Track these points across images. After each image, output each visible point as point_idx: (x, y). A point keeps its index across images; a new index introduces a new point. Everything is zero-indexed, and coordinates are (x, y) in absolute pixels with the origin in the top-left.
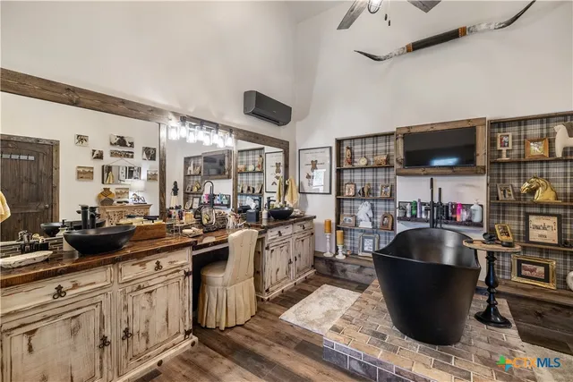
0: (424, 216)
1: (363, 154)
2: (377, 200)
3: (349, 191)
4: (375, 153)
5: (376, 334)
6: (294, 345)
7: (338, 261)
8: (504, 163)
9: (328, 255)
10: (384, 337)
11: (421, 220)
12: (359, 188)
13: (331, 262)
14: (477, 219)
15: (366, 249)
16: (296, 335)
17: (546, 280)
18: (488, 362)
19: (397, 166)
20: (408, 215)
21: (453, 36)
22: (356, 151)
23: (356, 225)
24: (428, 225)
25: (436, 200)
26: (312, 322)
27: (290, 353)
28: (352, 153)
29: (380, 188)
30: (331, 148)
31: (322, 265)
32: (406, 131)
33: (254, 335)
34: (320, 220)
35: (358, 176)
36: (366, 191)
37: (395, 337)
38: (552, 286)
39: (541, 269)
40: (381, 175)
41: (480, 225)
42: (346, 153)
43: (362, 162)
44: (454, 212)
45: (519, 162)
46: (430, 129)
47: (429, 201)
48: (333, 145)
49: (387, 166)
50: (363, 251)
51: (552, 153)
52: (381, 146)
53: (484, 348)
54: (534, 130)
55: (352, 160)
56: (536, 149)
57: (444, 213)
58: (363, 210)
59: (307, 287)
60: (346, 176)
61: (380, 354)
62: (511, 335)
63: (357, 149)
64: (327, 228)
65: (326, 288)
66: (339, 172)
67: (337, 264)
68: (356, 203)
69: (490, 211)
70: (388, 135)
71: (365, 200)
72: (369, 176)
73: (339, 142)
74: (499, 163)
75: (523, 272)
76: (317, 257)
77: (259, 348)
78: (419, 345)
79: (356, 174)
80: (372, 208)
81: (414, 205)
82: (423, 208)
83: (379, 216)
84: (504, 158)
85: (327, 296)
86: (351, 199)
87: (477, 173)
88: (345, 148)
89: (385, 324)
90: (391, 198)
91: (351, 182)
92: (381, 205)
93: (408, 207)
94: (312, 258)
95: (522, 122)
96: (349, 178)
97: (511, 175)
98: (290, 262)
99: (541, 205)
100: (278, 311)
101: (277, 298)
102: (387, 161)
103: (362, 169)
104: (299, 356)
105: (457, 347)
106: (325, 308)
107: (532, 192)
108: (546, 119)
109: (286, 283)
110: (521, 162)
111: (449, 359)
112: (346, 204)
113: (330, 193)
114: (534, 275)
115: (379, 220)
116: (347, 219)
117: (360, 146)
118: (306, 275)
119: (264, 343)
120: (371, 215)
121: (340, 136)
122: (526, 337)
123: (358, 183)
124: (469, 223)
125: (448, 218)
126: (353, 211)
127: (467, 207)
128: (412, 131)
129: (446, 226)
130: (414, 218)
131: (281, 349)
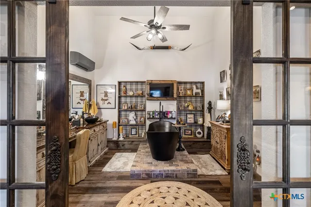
0: (157, 117)
1: (131, 90)
2: (137, 111)
3: (124, 107)
4: (137, 90)
5: (149, 163)
6: (116, 179)
7: (121, 141)
8: (181, 97)
9: (115, 139)
10: (152, 163)
11: (156, 119)
12: (129, 105)
13: (116, 143)
14: (174, 117)
15: (133, 133)
16: (114, 175)
17: (191, 135)
18: (182, 161)
19: (146, 96)
20: (151, 117)
21: (167, 48)
22: (127, 88)
23: (128, 123)
24: (159, 120)
25: (161, 110)
26: (119, 168)
27: (116, 181)
28: (126, 89)
29: (139, 105)
30: (116, 85)
31: (112, 145)
32: (150, 82)
33: (93, 182)
34: (110, 122)
35: (128, 100)
36: (133, 107)
37: (155, 162)
38: (192, 136)
39: (190, 131)
40: (139, 100)
41: (175, 118)
42: (123, 88)
43: (131, 93)
44: (167, 114)
45: (185, 97)
46: (159, 82)
47: (159, 111)
48: (117, 84)
49: (142, 96)
50: (132, 135)
51: (193, 94)
52: (139, 87)
53: (180, 157)
54: (188, 86)
55: (126, 92)
56: (189, 92)
57: (164, 115)
58: (131, 116)
59: (108, 156)
60: (123, 100)
61: (153, 168)
62: (186, 152)
63: (128, 87)
64: (114, 126)
65: (118, 154)
66: (120, 97)
67: (120, 142)
68: (128, 113)
69: (177, 114)
70: (142, 83)
71: (132, 111)
72: (134, 100)
73: (120, 83)
74: (179, 96)
75: (186, 133)
76: (109, 141)
77: (100, 185)
78: (163, 162)
79: (128, 99)
80: (136, 114)
81: (154, 112)
82: (157, 113)
83: (139, 118)
84: (181, 95)
85: (120, 157)
86: (126, 111)
87: (174, 100)
88: (122, 86)
89: (150, 159)
90: (144, 110)
91: (126, 103)
92: (139, 113)
93: (151, 113)
94: (106, 142)
95: (185, 83)
96: (124, 101)
97: (183, 101)
98: (99, 145)
99: (190, 111)
100: (99, 169)
101: (94, 164)
102: (142, 93)
103: (131, 96)
104: (120, 181)
105: (174, 159)
106: (122, 162)
107: (188, 106)
108: (191, 83)
109: (97, 157)
110: (185, 96)
111: (172, 163)
112: (123, 113)
113: (115, 108)
114: (188, 134)
115: (138, 120)
116: (123, 120)
117: (130, 86)
118: (105, 151)
119: (101, 182)
120: (135, 118)
121: (120, 80)
122: (190, 153)
123: (129, 103)
124: (172, 118)
125: (165, 117)
126: (126, 116)
127: (171, 112)
128: (153, 82)
129: (164, 120)
130: (153, 118)
131: (111, 182)
